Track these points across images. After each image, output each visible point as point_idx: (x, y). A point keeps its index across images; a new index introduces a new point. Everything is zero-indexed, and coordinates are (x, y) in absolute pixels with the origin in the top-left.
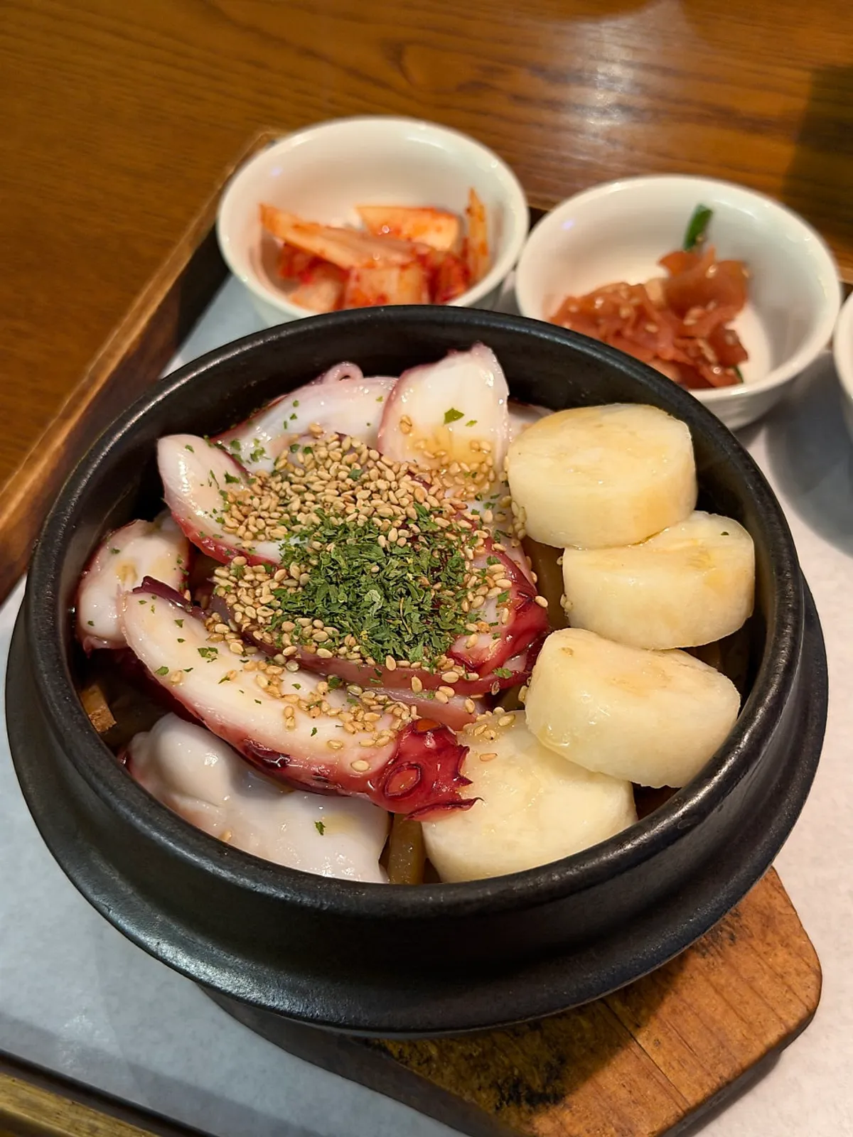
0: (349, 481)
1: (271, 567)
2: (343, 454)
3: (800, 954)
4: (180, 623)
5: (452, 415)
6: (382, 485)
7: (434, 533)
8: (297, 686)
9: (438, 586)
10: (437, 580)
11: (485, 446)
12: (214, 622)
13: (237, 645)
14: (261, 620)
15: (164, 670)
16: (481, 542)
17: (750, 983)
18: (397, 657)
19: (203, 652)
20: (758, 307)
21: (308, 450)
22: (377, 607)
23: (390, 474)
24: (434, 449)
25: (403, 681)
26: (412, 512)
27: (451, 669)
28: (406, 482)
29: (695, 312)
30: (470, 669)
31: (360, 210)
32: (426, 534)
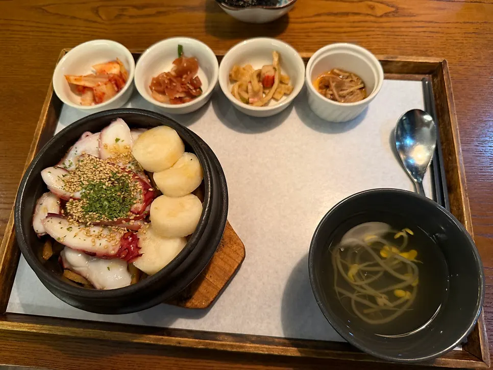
0: (94, 169)
1: (79, 200)
2: (91, 161)
3: (239, 244)
4: (60, 223)
5: (117, 140)
6: (101, 169)
7: (119, 179)
8: (94, 231)
9: (123, 193)
10: (123, 192)
11: (128, 147)
12: (70, 219)
13: (76, 224)
14: (80, 216)
15: (59, 238)
16: (131, 177)
17: (228, 255)
18: (116, 217)
19: (68, 229)
20: (201, 67)
21: (82, 161)
22: (108, 206)
23: (103, 165)
24: (115, 151)
25: (120, 222)
26: (111, 175)
27: (132, 216)
28: (108, 166)
29: (185, 76)
30: (136, 214)
31: (93, 67)
32: (116, 180)
